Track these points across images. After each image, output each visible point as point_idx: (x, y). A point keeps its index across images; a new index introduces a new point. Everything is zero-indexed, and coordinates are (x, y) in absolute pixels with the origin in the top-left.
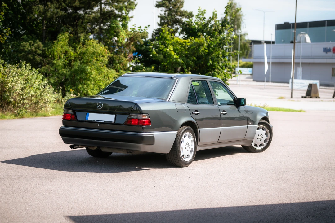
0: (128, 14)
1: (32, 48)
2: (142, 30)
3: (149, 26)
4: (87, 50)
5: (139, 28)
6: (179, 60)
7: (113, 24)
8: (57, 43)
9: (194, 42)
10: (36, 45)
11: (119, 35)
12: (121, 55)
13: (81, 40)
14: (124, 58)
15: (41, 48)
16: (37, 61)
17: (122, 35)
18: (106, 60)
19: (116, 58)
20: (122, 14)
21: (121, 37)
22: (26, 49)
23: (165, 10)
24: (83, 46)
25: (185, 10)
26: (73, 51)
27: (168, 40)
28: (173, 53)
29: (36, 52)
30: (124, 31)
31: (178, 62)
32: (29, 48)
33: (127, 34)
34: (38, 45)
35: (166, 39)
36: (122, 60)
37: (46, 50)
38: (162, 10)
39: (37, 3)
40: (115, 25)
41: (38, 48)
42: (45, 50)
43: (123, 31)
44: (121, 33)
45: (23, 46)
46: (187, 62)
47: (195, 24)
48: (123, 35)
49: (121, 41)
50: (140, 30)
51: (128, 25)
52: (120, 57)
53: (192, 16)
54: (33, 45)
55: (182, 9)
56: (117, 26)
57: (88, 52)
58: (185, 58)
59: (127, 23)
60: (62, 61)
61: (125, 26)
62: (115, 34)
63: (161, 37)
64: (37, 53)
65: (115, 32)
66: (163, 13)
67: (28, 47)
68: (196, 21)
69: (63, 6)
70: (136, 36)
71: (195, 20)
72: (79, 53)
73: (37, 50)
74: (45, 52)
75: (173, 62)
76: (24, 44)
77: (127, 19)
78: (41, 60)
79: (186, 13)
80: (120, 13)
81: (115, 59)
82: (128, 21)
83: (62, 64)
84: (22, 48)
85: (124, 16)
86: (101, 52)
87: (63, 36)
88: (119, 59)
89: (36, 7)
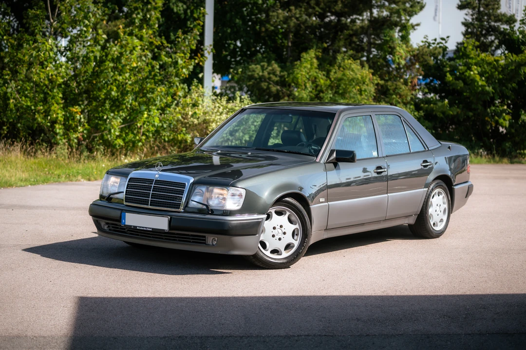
0: (408, 20)
1: (264, 74)
2: (438, 44)
3: (448, 37)
4: (344, 75)
5: (434, 41)
6: (487, 88)
7: (385, 36)
8: (301, 66)
9: (512, 60)
10: (270, 68)
11: (395, 53)
12: (399, 81)
13: (337, 61)
14: (403, 87)
15: (278, 73)
16: (272, 92)
17: (399, 52)
18: (372, 89)
19: (390, 86)
20: (401, 20)
21: (397, 55)
22: (256, 75)
23: (471, 13)
24: (339, 69)
25: (503, 13)
26: (324, 78)
27: (472, 58)
28: (478, 78)
29: (270, 78)
30: (404, 46)
31: (486, 91)
32: (261, 74)
33: (407, 51)
34: (273, 70)
35: (468, 57)
36: (400, 88)
37: (286, 76)
38: (467, 13)
39: (276, 8)
40: (389, 36)
41: (274, 74)
42: (284, 76)
43: (402, 46)
44: (398, 48)
45: (251, 70)
46: (501, 91)
47: (518, 33)
48: (402, 51)
49: (397, 60)
51: (410, 36)
52: (396, 85)
53: (515, 21)
54: (267, 68)
55: (499, 11)
56: (391, 39)
57: (345, 78)
58: (497, 86)
59: (408, 34)
60: (308, 91)
61: (405, 39)
62: (390, 50)
63: (461, 54)
64: (272, 80)
65: (390, 47)
66: (469, 19)
67: (260, 72)
68: (522, 29)
69: (318, 11)
70: (421, 53)
71: (520, 28)
72: (333, 79)
73: (271, 75)
74: (285, 79)
75: (479, 91)
76: (253, 68)
77: (407, 28)
78: (277, 90)
79: (503, 17)
80: (398, 20)
81: (389, 88)
82: (411, 31)
83: (307, 96)
84: (250, 73)
85: (404, 23)
86: (362, 78)
87: (308, 55)
88: (396, 88)
89: (275, 14)
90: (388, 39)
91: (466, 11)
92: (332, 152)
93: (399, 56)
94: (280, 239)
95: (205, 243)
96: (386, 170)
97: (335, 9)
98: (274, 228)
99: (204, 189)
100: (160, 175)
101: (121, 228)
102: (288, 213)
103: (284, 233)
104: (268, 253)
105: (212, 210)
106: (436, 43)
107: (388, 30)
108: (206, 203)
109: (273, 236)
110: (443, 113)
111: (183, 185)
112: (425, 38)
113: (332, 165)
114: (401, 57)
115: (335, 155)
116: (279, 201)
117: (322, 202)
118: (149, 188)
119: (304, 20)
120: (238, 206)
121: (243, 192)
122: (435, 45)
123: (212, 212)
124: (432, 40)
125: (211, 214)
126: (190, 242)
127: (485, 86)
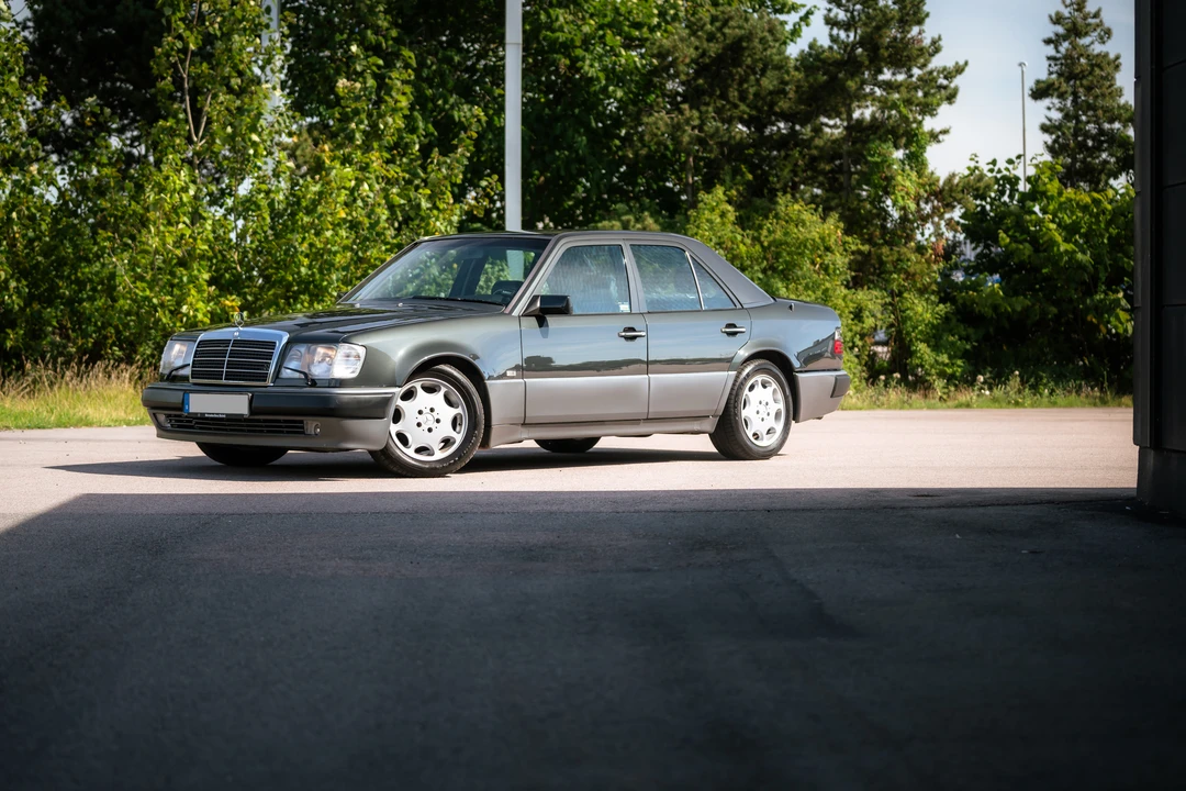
0: (922, 123)
2: (999, 171)
3: (1020, 157)
4: (786, 234)
5: (991, 166)
6: (1079, 256)
7: (873, 156)
8: (698, 218)
10: (638, 226)
11: (894, 186)
12: (905, 246)
13: (779, 207)
14: (914, 257)
17: (903, 186)
18: (840, 260)
19: (887, 256)
23: (1058, 105)
24: (778, 223)
26: (748, 241)
30: (914, 174)
31: (1077, 262)
33: (920, 184)
36: (908, 260)
38: (1051, 106)
40: (879, 155)
43: (909, 175)
44: (899, 178)
48: (908, 183)
49: (901, 202)
50: (991, 171)
51: (926, 155)
52: (899, 253)
56: (883, 162)
57: (789, 240)
59: (922, 150)
61: (916, 160)
62: (885, 183)
65: (884, 177)
66: (1057, 116)
72: (766, 244)
75: (1062, 263)
77: (920, 138)
81: (884, 258)
82: (928, 145)
85: (913, 129)
86: (822, 239)
87: (710, 196)
88: (899, 260)
89: (651, 119)
90: (879, 160)
91: (1047, 102)
92: (534, 299)
93: (903, 193)
94: (430, 430)
95: (303, 433)
96: (643, 334)
97: (780, 107)
98: (420, 412)
99: (303, 349)
100: (239, 331)
101: (187, 421)
102: (443, 390)
103: (438, 421)
104: (410, 452)
105: (313, 380)
106: (996, 169)
107: (877, 142)
108: (306, 371)
109: (419, 425)
110: (995, 308)
111: (272, 345)
112: (971, 159)
113: (533, 321)
114: (908, 194)
115: (538, 304)
116: (424, 369)
117: (512, 378)
118: (223, 354)
119: (712, 130)
120: (353, 372)
121: (362, 352)
122: (994, 174)
123: (314, 383)
124: (988, 164)
125: (311, 386)
126: (282, 432)
127: (1074, 252)
